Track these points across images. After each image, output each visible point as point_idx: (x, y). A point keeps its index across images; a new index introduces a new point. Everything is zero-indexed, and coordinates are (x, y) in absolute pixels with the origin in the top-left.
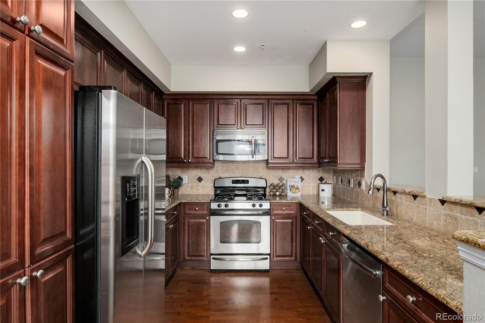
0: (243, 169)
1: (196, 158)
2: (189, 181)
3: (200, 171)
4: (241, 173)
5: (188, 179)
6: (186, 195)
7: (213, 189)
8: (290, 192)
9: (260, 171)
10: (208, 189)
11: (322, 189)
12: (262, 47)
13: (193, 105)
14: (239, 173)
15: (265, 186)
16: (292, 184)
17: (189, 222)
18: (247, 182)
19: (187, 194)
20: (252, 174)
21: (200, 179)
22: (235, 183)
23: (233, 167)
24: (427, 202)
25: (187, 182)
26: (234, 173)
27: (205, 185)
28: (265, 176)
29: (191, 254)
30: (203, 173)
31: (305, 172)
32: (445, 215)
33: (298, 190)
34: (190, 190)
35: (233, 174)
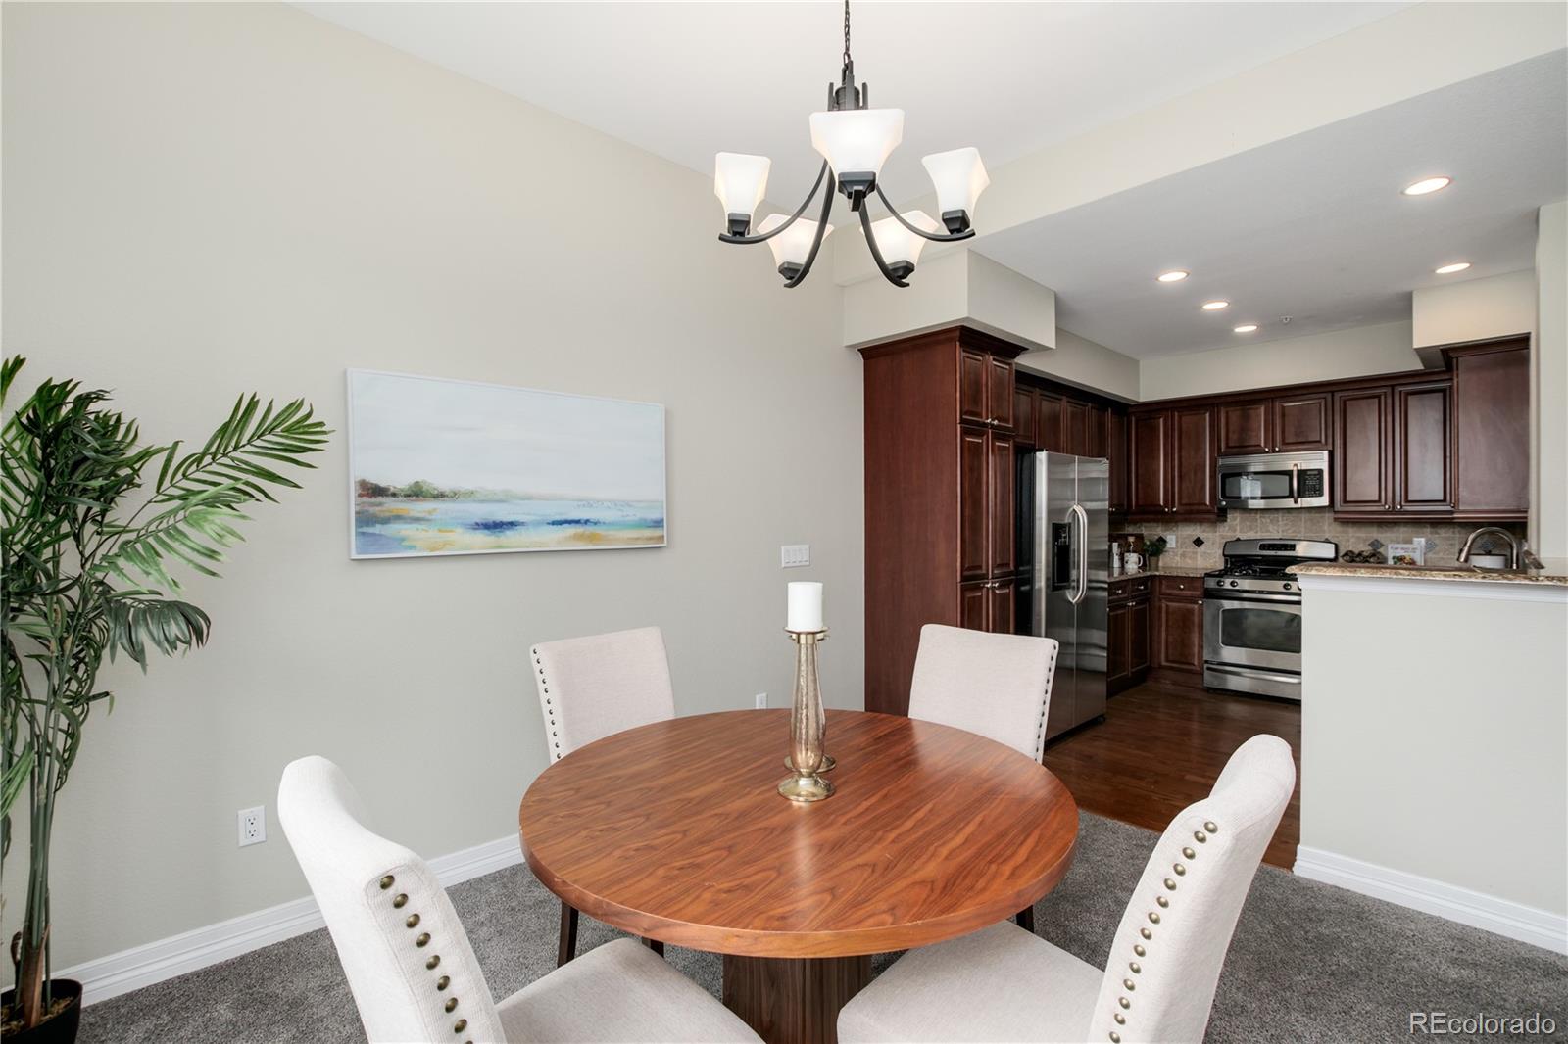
0: (1286, 525)
1: (1186, 505)
2: (1179, 544)
3: (1198, 527)
4: (1283, 531)
5: (1177, 542)
6: (1172, 568)
7: (1223, 559)
9: (1326, 528)
10: (1214, 559)
13: (1180, 417)
14: (1278, 532)
15: (1331, 556)
16: (1400, 553)
17: (1167, 606)
18: (1292, 548)
19: (1174, 565)
20: (1305, 534)
21: (1198, 542)
22: (1264, 549)
23: (1264, 520)
25: (1174, 546)
26: (1268, 531)
27: (1208, 551)
28: (1337, 536)
29: (1171, 658)
30: (1204, 531)
34: (1179, 559)
35: (1263, 533)
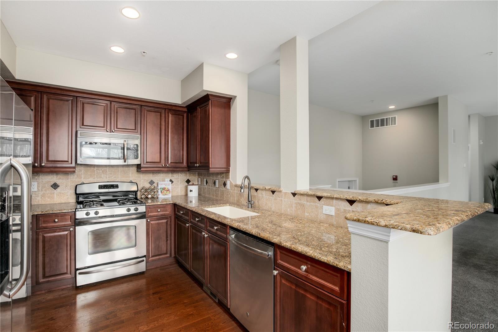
0: (111, 174)
1: (51, 161)
2: (40, 189)
3: (55, 177)
4: (109, 178)
5: (38, 187)
6: (35, 205)
7: (74, 196)
8: (161, 194)
9: (131, 175)
10: (67, 197)
11: (190, 190)
12: (143, 53)
13: (48, 100)
14: (106, 178)
15: (136, 189)
16: (163, 186)
17: (44, 237)
18: (117, 186)
20: (121, 179)
21: (55, 186)
22: (102, 189)
23: (98, 171)
24: (282, 195)
25: (36, 189)
26: (101, 177)
27: (62, 192)
28: (136, 179)
29: (47, 275)
30: (59, 179)
31: (174, 176)
32: (296, 203)
33: (168, 191)
34: (40, 199)
35: (99, 179)
